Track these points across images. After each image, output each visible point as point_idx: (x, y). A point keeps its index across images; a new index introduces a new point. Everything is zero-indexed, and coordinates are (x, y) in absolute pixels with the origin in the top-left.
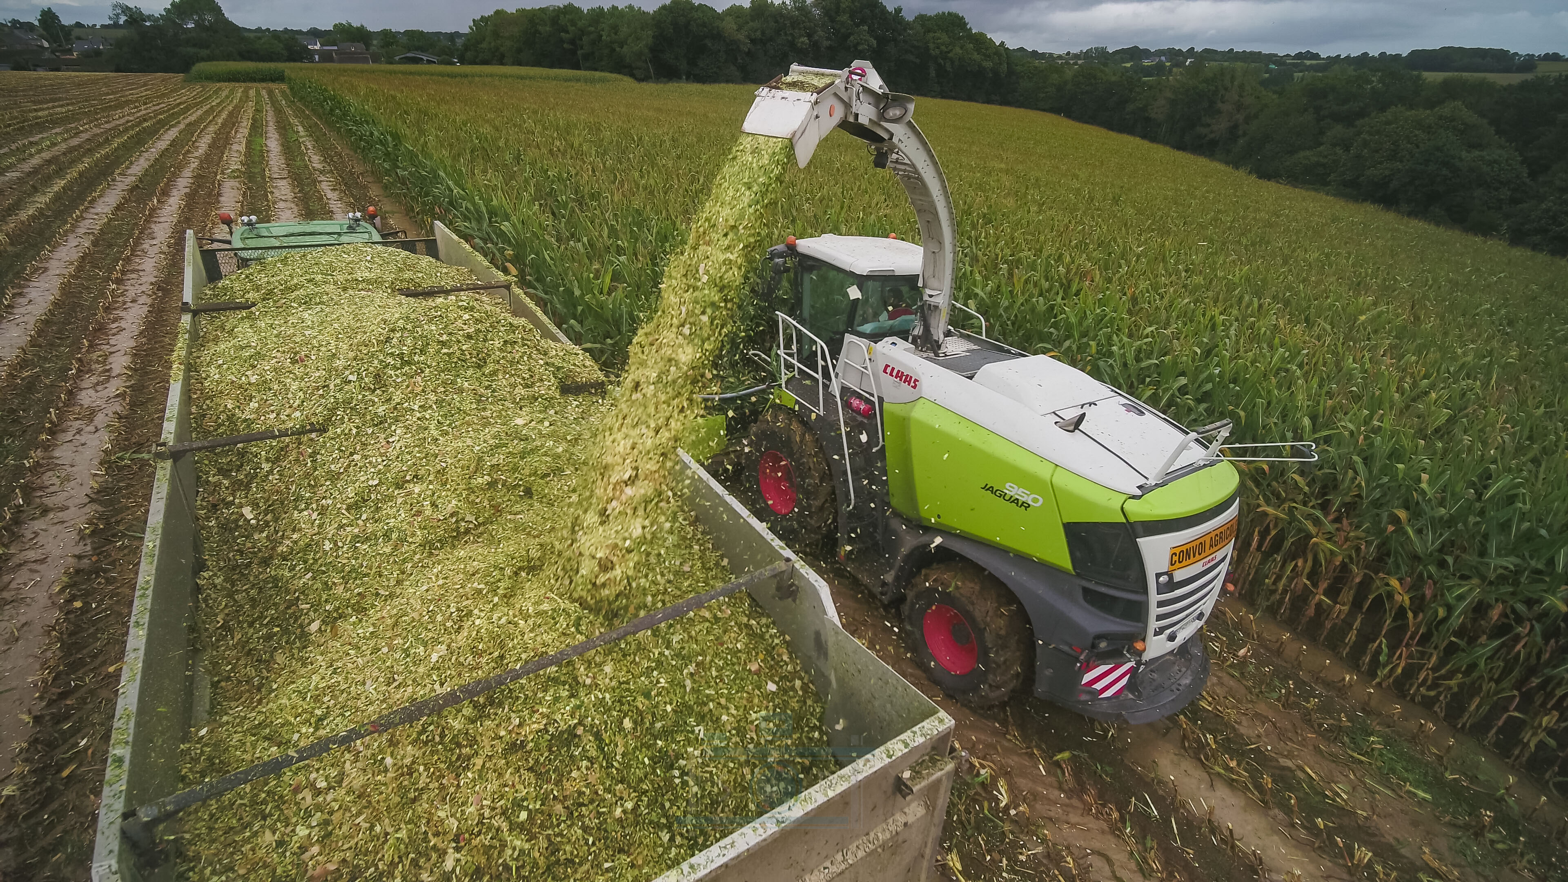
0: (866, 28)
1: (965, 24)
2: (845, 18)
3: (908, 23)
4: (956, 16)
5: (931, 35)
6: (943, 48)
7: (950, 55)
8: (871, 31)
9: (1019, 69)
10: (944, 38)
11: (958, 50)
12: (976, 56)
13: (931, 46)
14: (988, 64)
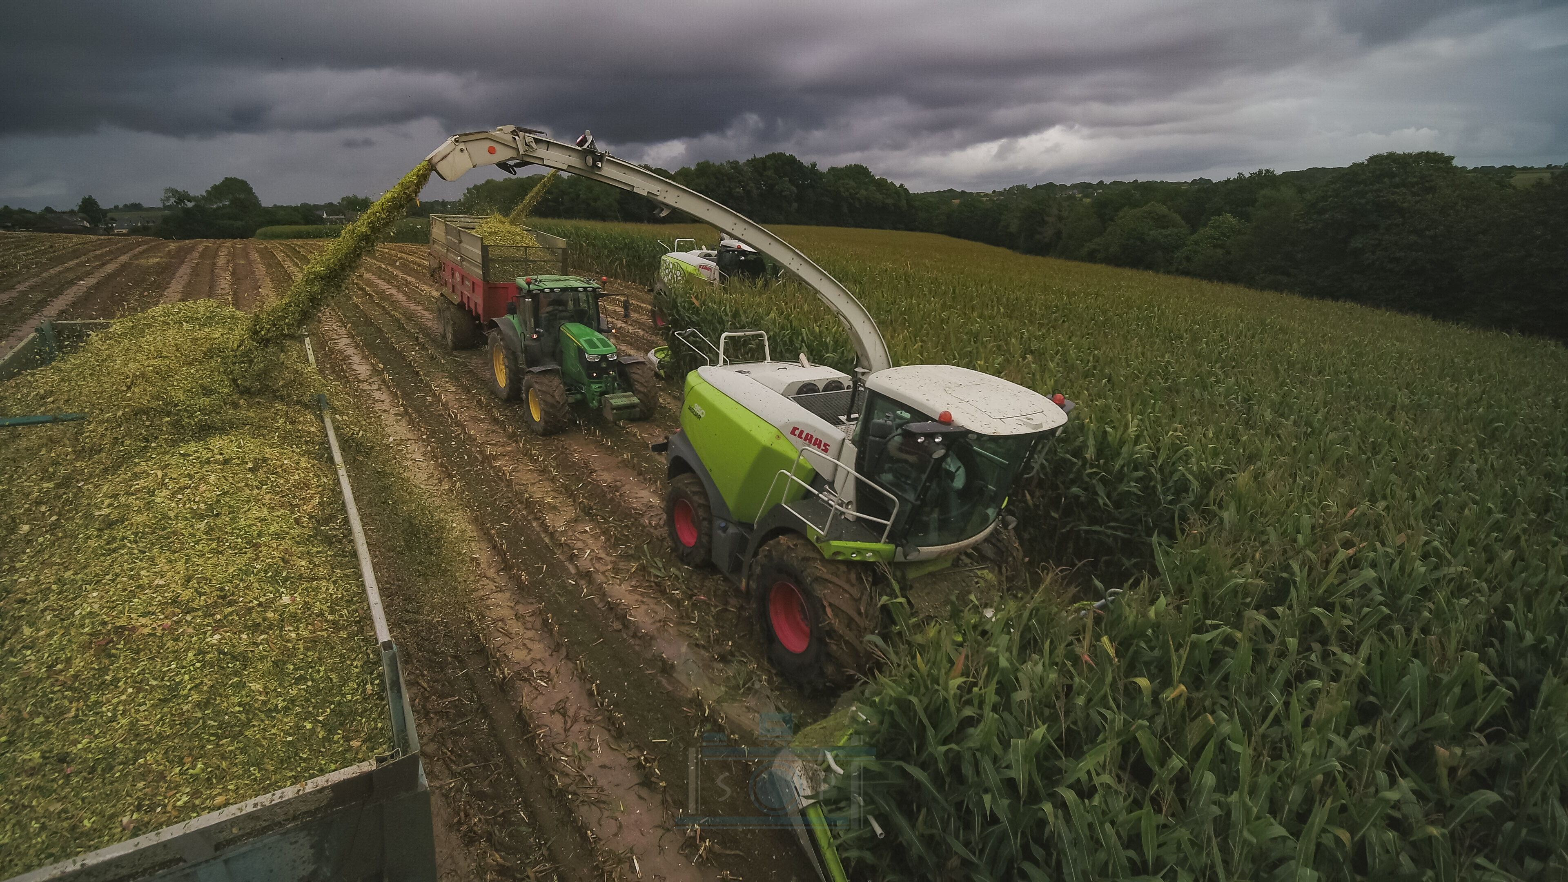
0: (787, 179)
1: (869, 173)
2: (770, 173)
4: (861, 167)
5: (842, 181)
6: (852, 191)
7: (858, 196)
8: (791, 181)
9: (917, 203)
10: (852, 183)
11: (863, 192)
12: (879, 196)
14: (889, 201)
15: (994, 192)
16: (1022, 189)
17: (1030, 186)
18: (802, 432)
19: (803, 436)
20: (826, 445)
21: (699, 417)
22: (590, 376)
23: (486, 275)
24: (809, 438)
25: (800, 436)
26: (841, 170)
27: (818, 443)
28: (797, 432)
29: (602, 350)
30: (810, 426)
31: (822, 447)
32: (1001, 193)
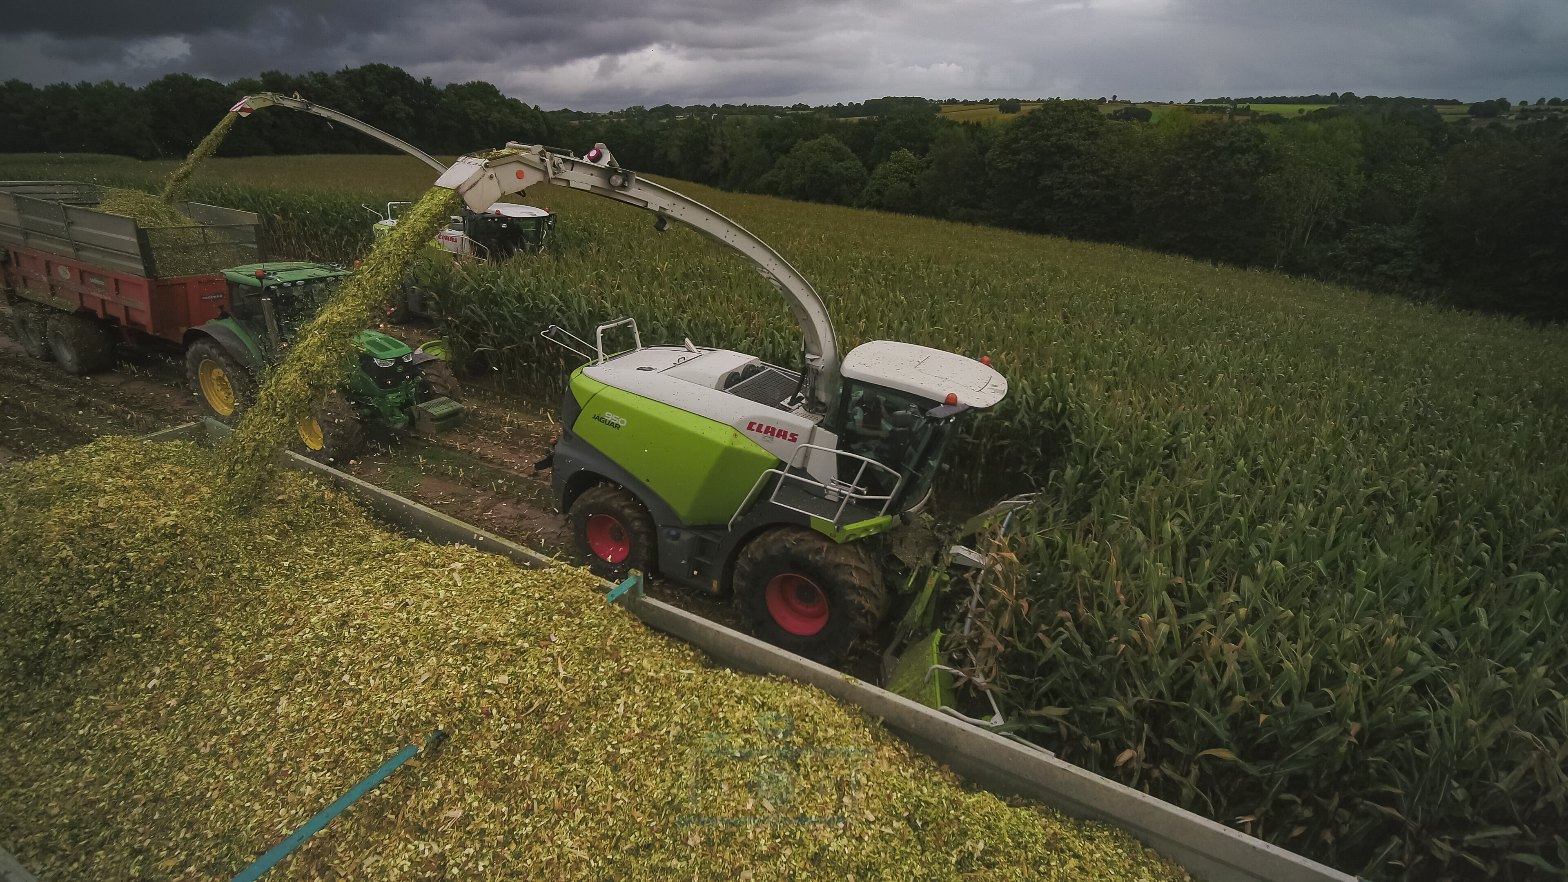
0: (399, 97)
1: (497, 92)
3: (440, 93)
4: (486, 85)
5: (466, 102)
6: (482, 113)
8: (404, 100)
9: (557, 128)
10: (480, 104)
13: (469, 111)
14: (527, 126)
15: (611, 113)
16: (640, 110)
17: (648, 108)
18: (761, 426)
19: (763, 429)
20: (792, 435)
21: (617, 426)
22: (383, 385)
23: (150, 270)
24: (770, 431)
25: (759, 430)
26: (461, 87)
27: (782, 434)
28: (755, 427)
29: (395, 353)
30: (770, 419)
31: (788, 437)
32: (619, 115)
